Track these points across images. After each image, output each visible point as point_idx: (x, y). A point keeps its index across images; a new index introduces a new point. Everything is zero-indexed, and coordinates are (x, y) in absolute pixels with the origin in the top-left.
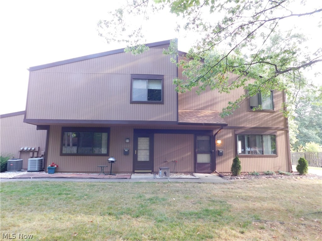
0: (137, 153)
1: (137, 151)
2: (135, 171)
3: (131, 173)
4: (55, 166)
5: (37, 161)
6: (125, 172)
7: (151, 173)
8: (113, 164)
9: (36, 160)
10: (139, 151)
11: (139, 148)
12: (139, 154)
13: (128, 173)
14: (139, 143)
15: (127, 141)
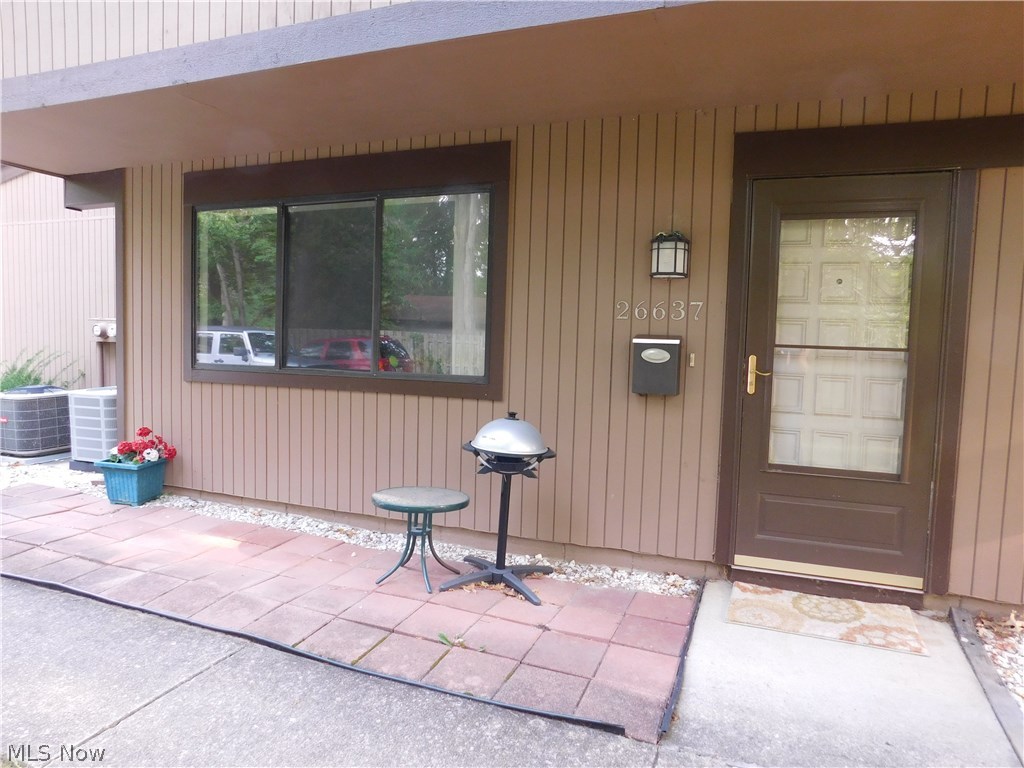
0: (765, 384)
1: (766, 365)
2: (742, 561)
3: (699, 571)
4: (152, 455)
5: (102, 408)
6: (641, 555)
7: (913, 601)
8: (516, 479)
9: (95, 402)
10: (785, 365)
11: (785, 334)
12: (783, 393)
13: (669, 565)
14: (789, 281)
15: (669, 259)
